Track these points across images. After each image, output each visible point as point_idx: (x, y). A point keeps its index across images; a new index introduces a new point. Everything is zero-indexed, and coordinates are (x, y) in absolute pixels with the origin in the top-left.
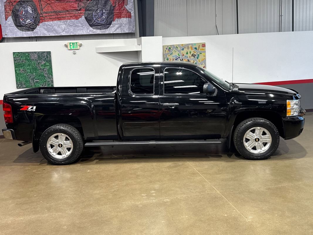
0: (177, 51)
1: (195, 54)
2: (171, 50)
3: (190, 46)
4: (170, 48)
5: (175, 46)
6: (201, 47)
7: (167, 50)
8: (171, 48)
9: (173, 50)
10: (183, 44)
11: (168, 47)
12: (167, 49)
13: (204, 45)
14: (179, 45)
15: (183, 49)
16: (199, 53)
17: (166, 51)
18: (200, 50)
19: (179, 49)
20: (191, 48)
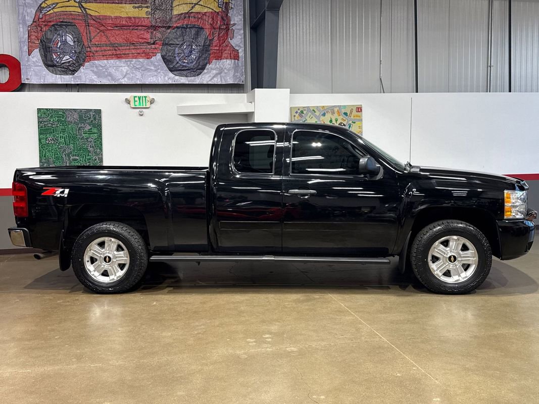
0: (314, 117)
1: (345, 123)
2: (303, 115)
3: (336, 110)
4: (302, 112)
5: (311, 108)
6: (354, 113)
7: (297, 115)
8: (305, 112)
9: (307, 114)
10: (324, 106)
11: (299, 109)
12: (297, 112)
13: (359, 109)
14: (317, 107)
15: (324, 115)
16: (351, 122)
17: (295, 116)
18: (352, 117)
19: (317, 113)
20: (339, 113)
